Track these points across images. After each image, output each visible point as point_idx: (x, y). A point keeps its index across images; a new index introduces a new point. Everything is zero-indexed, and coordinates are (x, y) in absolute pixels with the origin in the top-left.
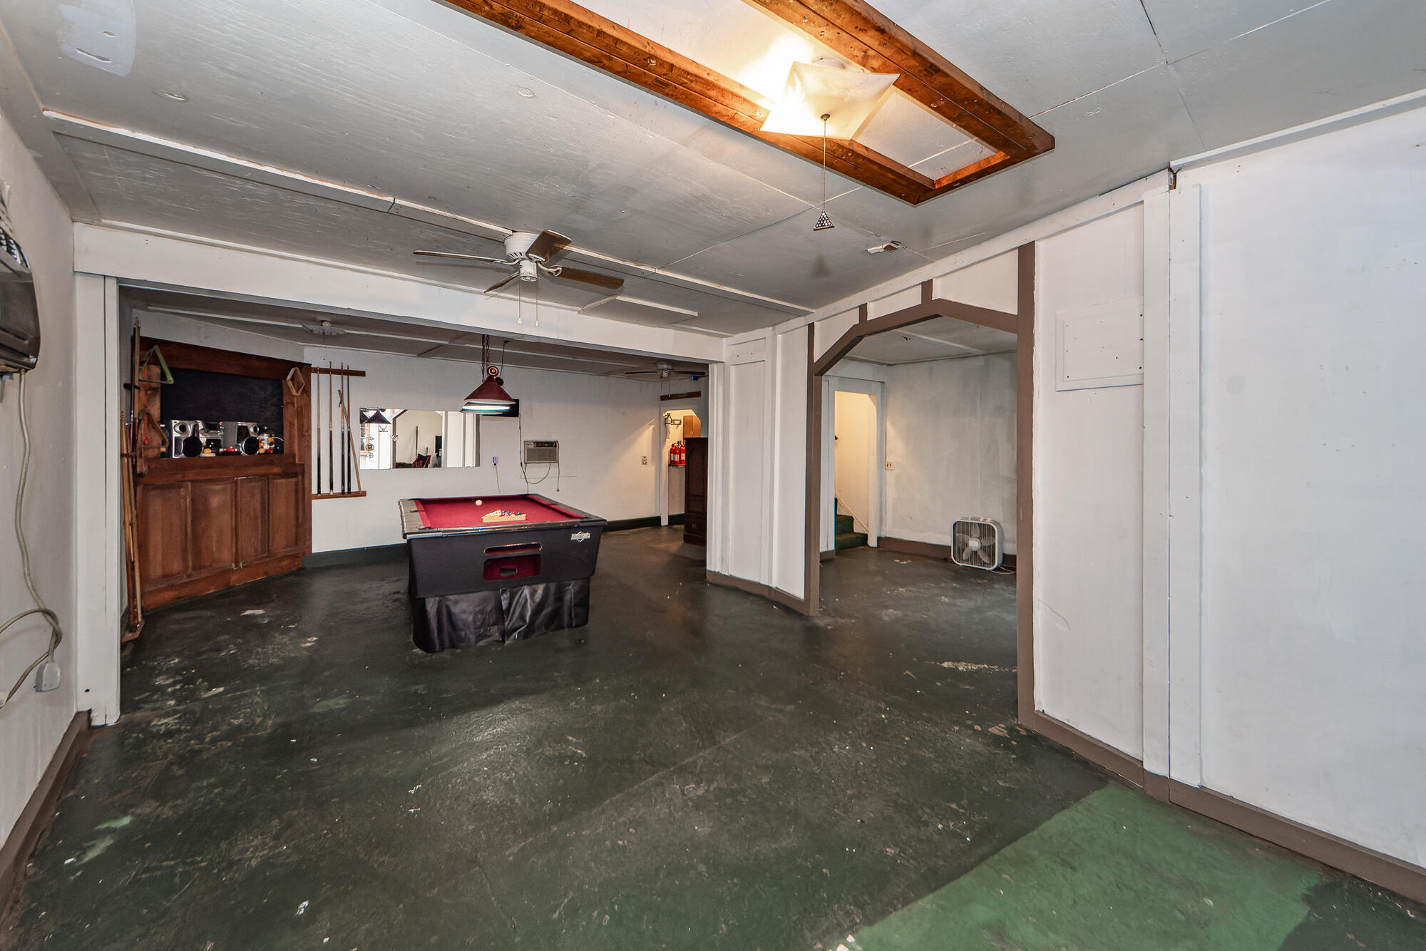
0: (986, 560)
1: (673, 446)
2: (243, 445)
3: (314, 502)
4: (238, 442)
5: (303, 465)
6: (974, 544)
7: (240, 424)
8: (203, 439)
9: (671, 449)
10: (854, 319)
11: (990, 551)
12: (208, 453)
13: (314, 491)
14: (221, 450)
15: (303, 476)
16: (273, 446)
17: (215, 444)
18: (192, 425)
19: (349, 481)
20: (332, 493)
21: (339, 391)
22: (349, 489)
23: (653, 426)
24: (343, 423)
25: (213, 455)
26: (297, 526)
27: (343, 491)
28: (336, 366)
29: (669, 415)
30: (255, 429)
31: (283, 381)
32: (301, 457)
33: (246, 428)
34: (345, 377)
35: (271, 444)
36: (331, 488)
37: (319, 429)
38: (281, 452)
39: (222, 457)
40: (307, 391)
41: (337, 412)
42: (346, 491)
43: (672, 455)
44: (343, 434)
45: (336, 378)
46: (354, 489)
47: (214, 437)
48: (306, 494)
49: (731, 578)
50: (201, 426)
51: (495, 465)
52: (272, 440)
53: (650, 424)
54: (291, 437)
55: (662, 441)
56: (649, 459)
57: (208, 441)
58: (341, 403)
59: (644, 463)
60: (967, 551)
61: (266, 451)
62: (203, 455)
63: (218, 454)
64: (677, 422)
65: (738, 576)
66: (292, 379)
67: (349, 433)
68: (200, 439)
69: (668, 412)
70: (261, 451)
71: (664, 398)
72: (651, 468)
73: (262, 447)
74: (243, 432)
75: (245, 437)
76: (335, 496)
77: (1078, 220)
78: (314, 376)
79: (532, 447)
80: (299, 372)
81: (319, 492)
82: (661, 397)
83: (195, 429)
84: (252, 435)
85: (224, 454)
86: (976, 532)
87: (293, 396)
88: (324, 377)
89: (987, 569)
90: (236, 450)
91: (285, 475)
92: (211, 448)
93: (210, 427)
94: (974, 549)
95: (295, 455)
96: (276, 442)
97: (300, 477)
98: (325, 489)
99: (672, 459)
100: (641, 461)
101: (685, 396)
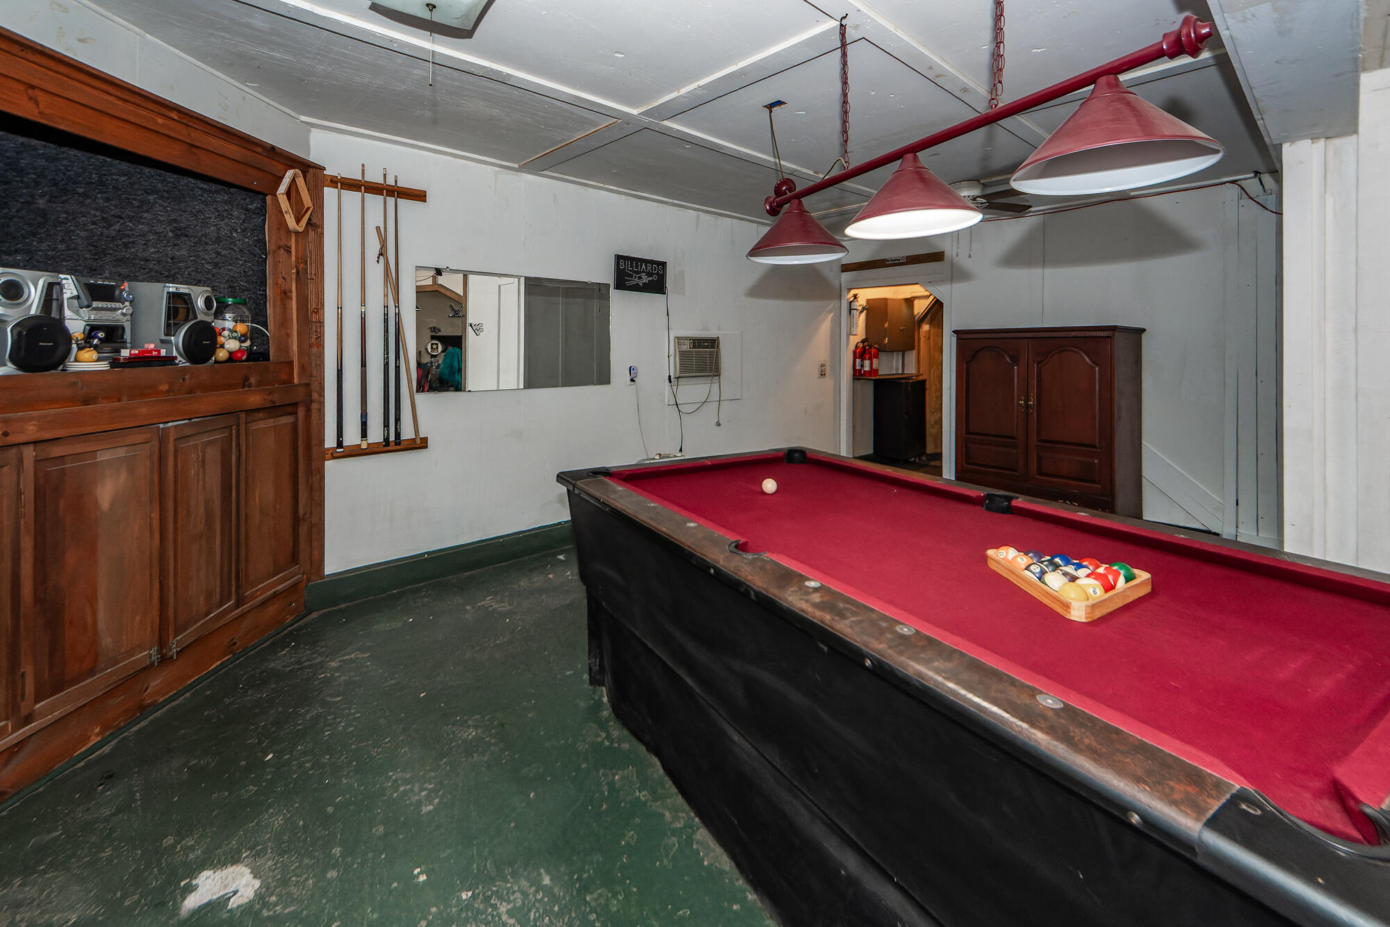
1: (858, 347)
2: (179, 338)
3: (329, 465)
4: (168, 334)
5: (308, 385)
7: (172, 288)
8: (76, 324)
9: (853, 352)
12: (87, 362)
13: (330, 442)
14: (125, 353)
15: (308, 410)
16: (248, 343)
17: (110, 336)
18: (41, 283)
19: (398, 419)
20: (364, 446)
21: (378, 228)
22: (398, 435)
23: (831, 315)
24: (386, 296)
25: (103, 366)
26: (296, 521)
27: (386, 440)
28: (374, 177)
29: (856, 296)
30: (208, 302)
31: (269, 198)
32: (303, 368)
33: (185, 299)
34: (391, 201)
35: (242, 339)
36: (364, 434)
37: (340, 308)
38: (264, 356)
39: (127, 371)
40: (315, 226)
41: (375, 272)
42: (392, 438)
43: (855, 361)
44: (386, 321)
45: (375, 201)
46: (407, 433)
47: (107, 318)
48: (315, 450)
50: (70, 287)
51: (632, 380)
52: (241, 328)
53: (829, 311)
54: (284, 322)
55: (844, 340)
56: (828, 369)
57: (92, 330)
58: (381, 254)
59: (823, 374)
61: (231, 353)
62: (74, 367)
63: (115, 363)
64: (862, 309)
66: (288, 193)
67: (398, 315)
68: (68, 324)
69: (853, 292)
70: (222, 354)
71: (846, 269)
72: (829, 383)
73: (222, 346)
74: (179, 308)
75: (187, 320)
76: (372, 451)
78: (330, 194)
79: (685, 348)
80: (300, 182)
81: (340, 444)
82: (843, 266)
83: (51, 295)
84: (201, 317)
85: (133, 362)
87: (289, 232)
88: (351, 198)
90: (163, 352)
91: (272, 410)
92: (96, 347)
93: (97, 294)
95: (291, 363)
96: (254, 335)
97: (301, 412)
98: (352, 437)
99: (858, 368)
100: (816, 372)
101: (901, 261)
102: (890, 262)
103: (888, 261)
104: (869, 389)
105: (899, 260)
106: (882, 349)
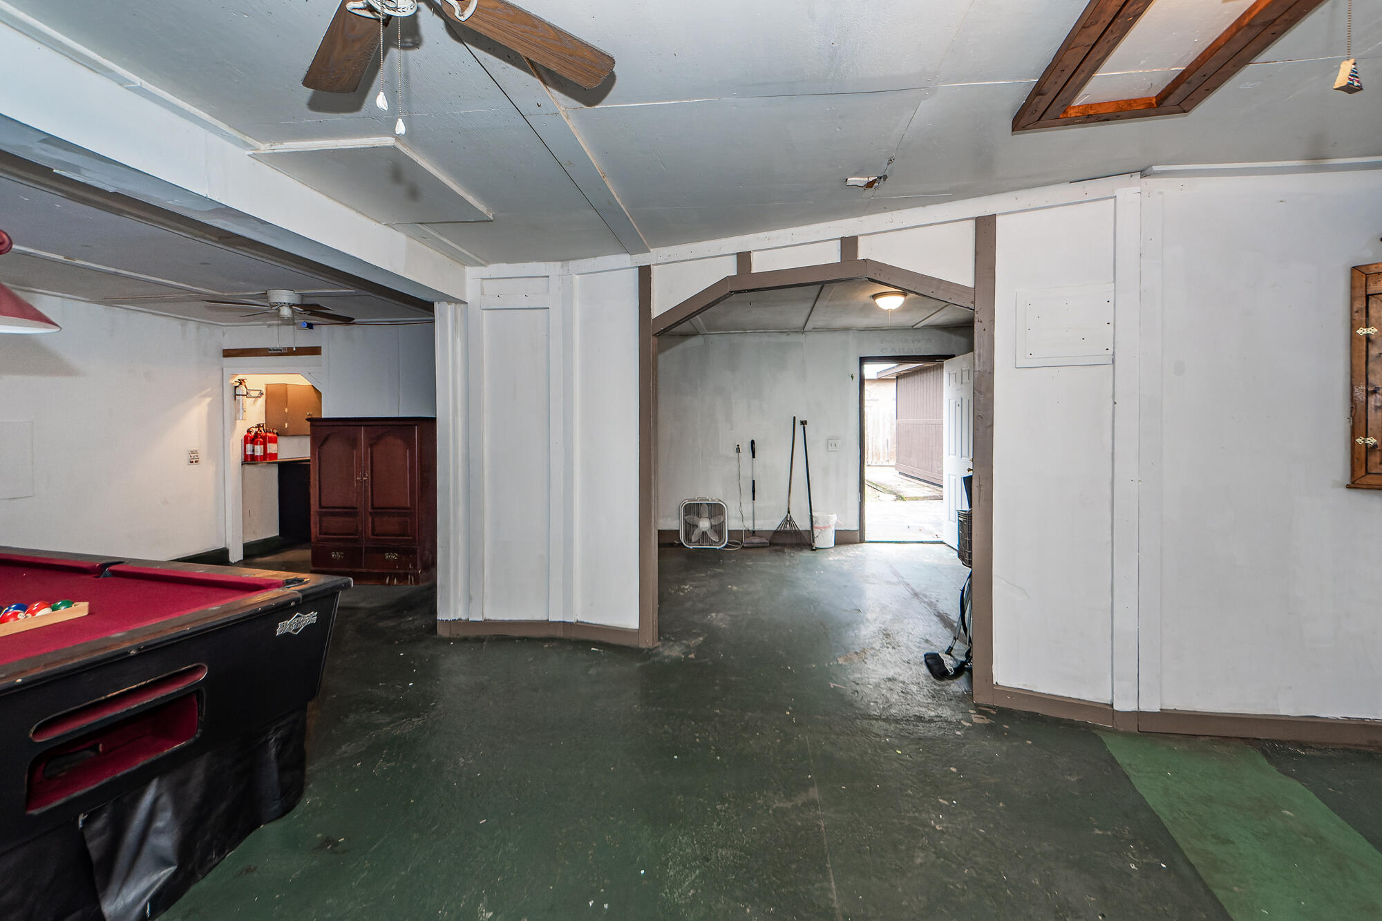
0: (715, 538)
1: (249, 431)
6: (704, 524)
9: (246, 437)
10: (729, 268)
11: (718, 529)
23: (208, 400)
29: (241, 382)
43: (249, 446)
49: (487, 623)
53: (205, 396)
55: (227, 424)
56: (202, 457)
59: (194, 461)
60: (697, 532)
64: (256, 394)
65: (500, 618)
69: (239, 376)
71: (228, 353)
72: (207, 469)
77: (1047, 201)
82: (224, 351)
86: (705, 511)
89: (718, 548)
94: (703, 530)
99: (249, 453)
100: (186, 458)
101: (283, 351)
102: (272, 352)
103: (270, 350)
104: (271, 474)
105: (281, 350)
106: (282, 433)
